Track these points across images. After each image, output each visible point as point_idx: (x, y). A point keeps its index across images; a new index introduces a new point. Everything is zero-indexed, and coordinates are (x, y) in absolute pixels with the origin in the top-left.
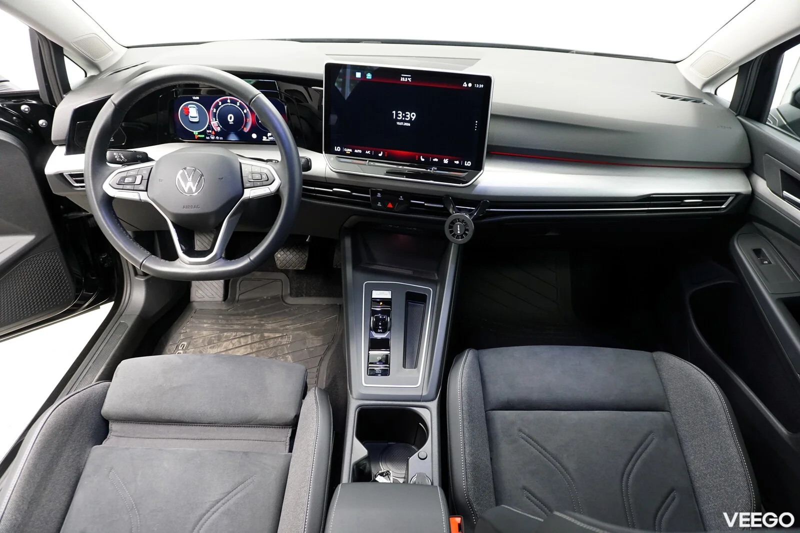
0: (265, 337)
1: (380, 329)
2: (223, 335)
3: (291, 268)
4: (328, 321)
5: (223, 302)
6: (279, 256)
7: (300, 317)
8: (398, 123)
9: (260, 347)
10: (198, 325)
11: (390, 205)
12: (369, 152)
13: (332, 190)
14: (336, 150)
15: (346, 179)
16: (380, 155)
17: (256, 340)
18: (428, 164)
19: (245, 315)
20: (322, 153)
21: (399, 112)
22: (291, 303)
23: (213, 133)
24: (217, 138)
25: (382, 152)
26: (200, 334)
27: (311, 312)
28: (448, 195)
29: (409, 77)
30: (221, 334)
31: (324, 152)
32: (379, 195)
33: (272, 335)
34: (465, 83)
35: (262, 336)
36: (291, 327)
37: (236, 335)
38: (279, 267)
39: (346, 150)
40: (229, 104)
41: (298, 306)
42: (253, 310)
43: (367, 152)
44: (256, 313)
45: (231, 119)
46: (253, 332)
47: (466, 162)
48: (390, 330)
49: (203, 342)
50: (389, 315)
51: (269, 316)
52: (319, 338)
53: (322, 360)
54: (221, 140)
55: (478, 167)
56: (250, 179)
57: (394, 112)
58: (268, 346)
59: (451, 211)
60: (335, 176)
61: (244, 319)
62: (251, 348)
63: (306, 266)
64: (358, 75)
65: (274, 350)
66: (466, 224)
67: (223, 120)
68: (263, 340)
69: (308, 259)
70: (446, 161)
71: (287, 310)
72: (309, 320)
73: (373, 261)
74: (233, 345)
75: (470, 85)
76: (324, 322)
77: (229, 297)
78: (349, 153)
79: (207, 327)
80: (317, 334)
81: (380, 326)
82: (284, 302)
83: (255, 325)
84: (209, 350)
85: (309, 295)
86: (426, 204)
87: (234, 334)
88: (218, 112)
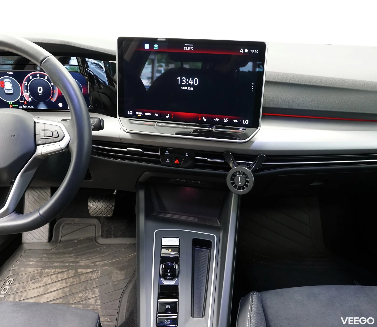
0: (79, 272)
1: (169, 276)
2: (45, 271)
3: (101, 215)
4: (130, 257)
5: (48, 243)
6: (91, 206)
7: (109, 254)
8: (183, 88)
9: (74, 282)
10: (26, 263)
11: (177, 162)
12: (157, 114)
13: (126, 150)
14: (128, 114)
15: (138, 139)
16: (167, 117)
17: (71, 275)
18: (210, 123)
19: (65, 253)
20: (117, 117)
21: (183, 78)
22: (102, 243)
23: (25, 103)
24: (29, 107)
25: (169, 114)
26: (26, 271)
27: (117, 250)
28: (228, 151)
29: (192, 46)
30: (43, 271)
31: (118, 116)
32: (167, 153)
33: (84, 271)
34: (242, 49)
35: (76, 272)
36: (101, 263)
37: (55, 271)
38: (91, 214)
39: (137, 113)
40: (39, 78)
41: (107, 245)
42: (71, 249)
43: (155, 115)
44: (74, 252)
45: (40, 90)
46: (69, 268)
47: (244, 121)
48: (178, 276)
49: (27, 277)
50: (177, 263)
51: (84, 254)
52: (123, 272)
53: (123, 292)
54: (32, 109)
55: (255, 125)
56: (42, 136)
57: (179, 78)
58: (80, 280)
59: (231, 165)
60: (128, 136)
61: (63, 257)
62: (66, 283)
63: (113, 213)
64: (147, 46)
65: (85, 284)
66: (246, 176)
67: (33, 92)
68: (77, 275)
69: (114, 208)
70: (226, 121)
71: (98, 249)
72: (115, 257)
73: (164, 210)
74: (52, 280)
75: (246, 51)
76: (127, 259)
77: (53, 239)
78: (140, 116)
79: (32, 264)
80: (121, 269)
81: (169, 273)
82: (97, 242)
83: (72, 262)
84: (31, 285)
85: (116, 236)
86: (208, 160)
87: (53, 270)
88: (29, 85)
